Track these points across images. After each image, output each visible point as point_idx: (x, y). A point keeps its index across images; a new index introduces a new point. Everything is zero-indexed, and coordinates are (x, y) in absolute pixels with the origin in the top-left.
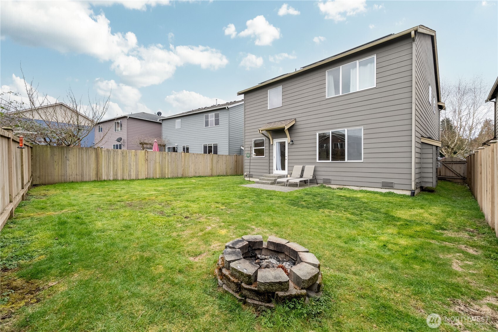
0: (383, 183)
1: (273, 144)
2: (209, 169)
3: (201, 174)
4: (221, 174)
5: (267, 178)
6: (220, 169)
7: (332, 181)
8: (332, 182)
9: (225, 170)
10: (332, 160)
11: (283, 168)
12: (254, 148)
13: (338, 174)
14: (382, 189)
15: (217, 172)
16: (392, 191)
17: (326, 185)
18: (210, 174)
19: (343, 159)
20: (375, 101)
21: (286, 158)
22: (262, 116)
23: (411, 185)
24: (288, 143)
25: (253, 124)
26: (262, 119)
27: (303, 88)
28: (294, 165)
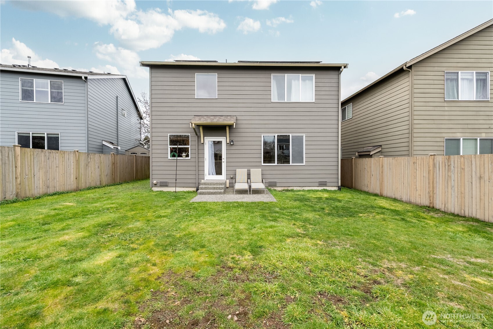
0: (320, 182)
1: (203, 143)
2: (73, 177)
3: (58, 189)
4: (93, 184)
5: (213, 186)
6: (91, 176)
7: (278, 183)
8: (278, 185)
9: (98, 178)
10: (278, 164)
11: (219, 172)
12: (169, 147)
13: (284, 176)
14: (319, 187)
15: (86, 183)
16: (325, 188)
17: (271, 188)
18: (74, 186)
19: (288, 162)
20: (313, 114)
21: (223, 160)
22: (185, 105)
23: (338, 182)
24: (227, 143)
25: (169, 113)
26: (186, 109)
27: (245, 84)
28: (233, 168)
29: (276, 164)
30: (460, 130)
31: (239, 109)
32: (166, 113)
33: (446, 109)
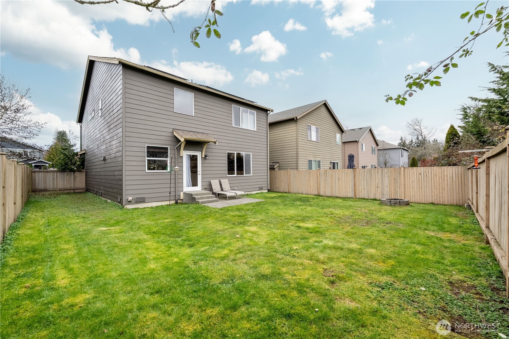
0: (260, 187)
1: (182, 157)
5: (206, 196)
12: (147, 158)
13: (240, 184)
14: (259, 191)
16: (262, 191)
19: (243, 173)
20: (255, 139)
21: (198, 173)
22: (164, 117)
23: (268, 187)
24: (202, 158)
25: (146, 122)
26: (164, 121)
27: (215, 108)
28: (208, 180)
29: (236, 175)
30: (312, 156)
31: (211, 129)
32: (143, 122)
33: (308, 144)
